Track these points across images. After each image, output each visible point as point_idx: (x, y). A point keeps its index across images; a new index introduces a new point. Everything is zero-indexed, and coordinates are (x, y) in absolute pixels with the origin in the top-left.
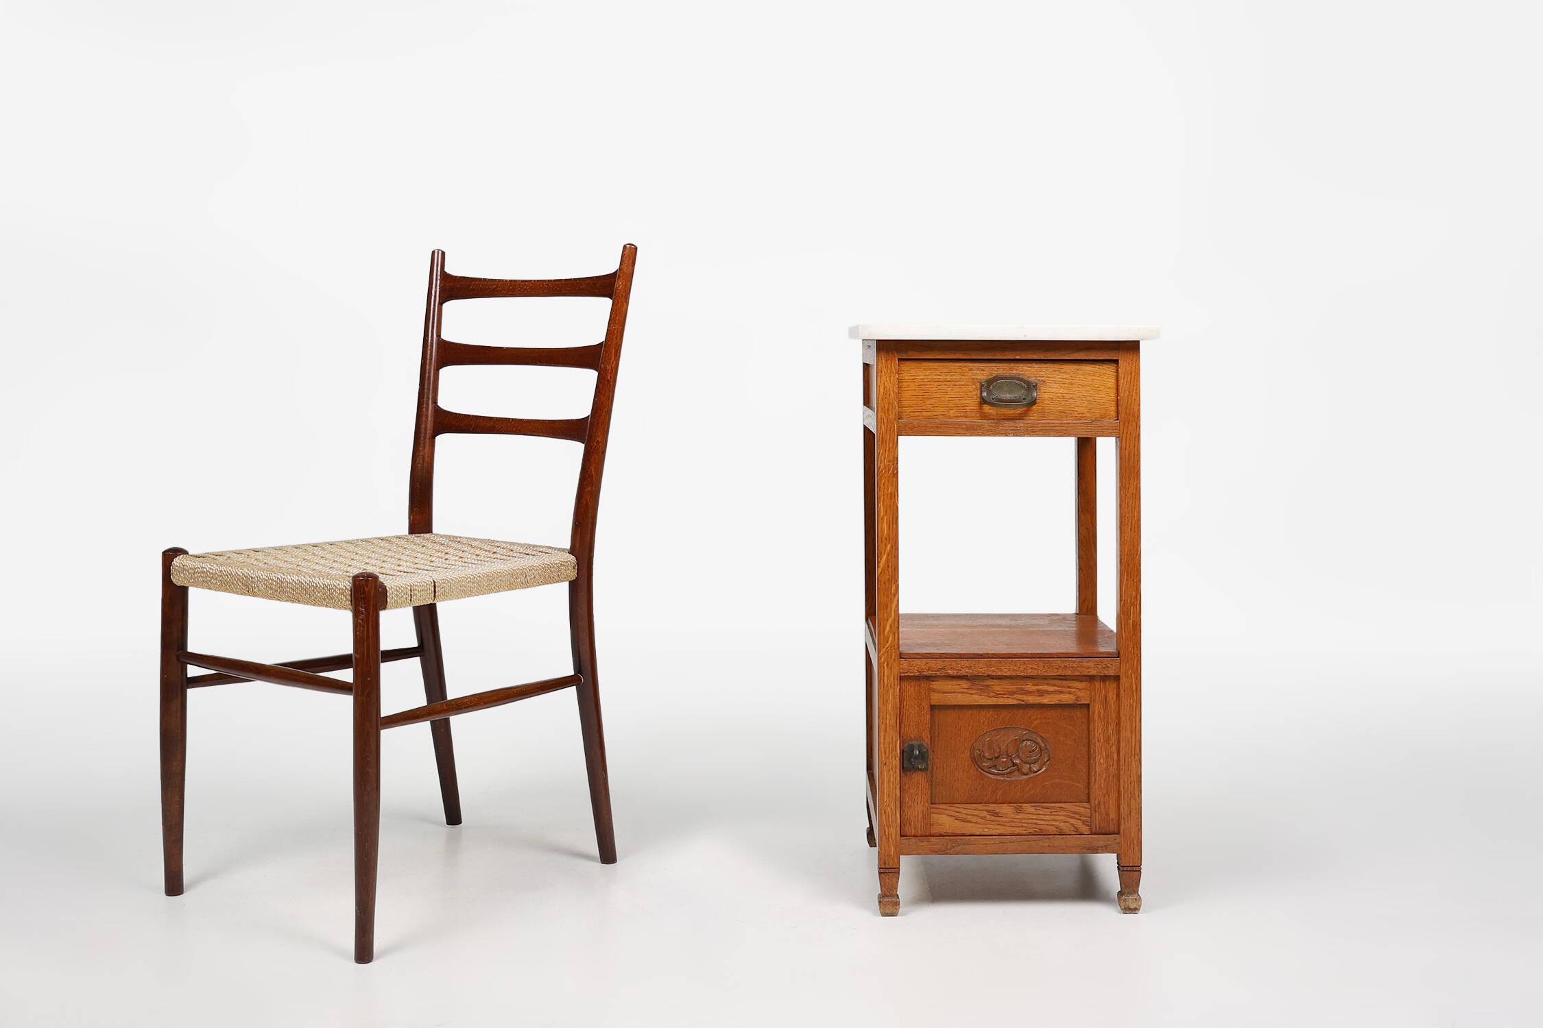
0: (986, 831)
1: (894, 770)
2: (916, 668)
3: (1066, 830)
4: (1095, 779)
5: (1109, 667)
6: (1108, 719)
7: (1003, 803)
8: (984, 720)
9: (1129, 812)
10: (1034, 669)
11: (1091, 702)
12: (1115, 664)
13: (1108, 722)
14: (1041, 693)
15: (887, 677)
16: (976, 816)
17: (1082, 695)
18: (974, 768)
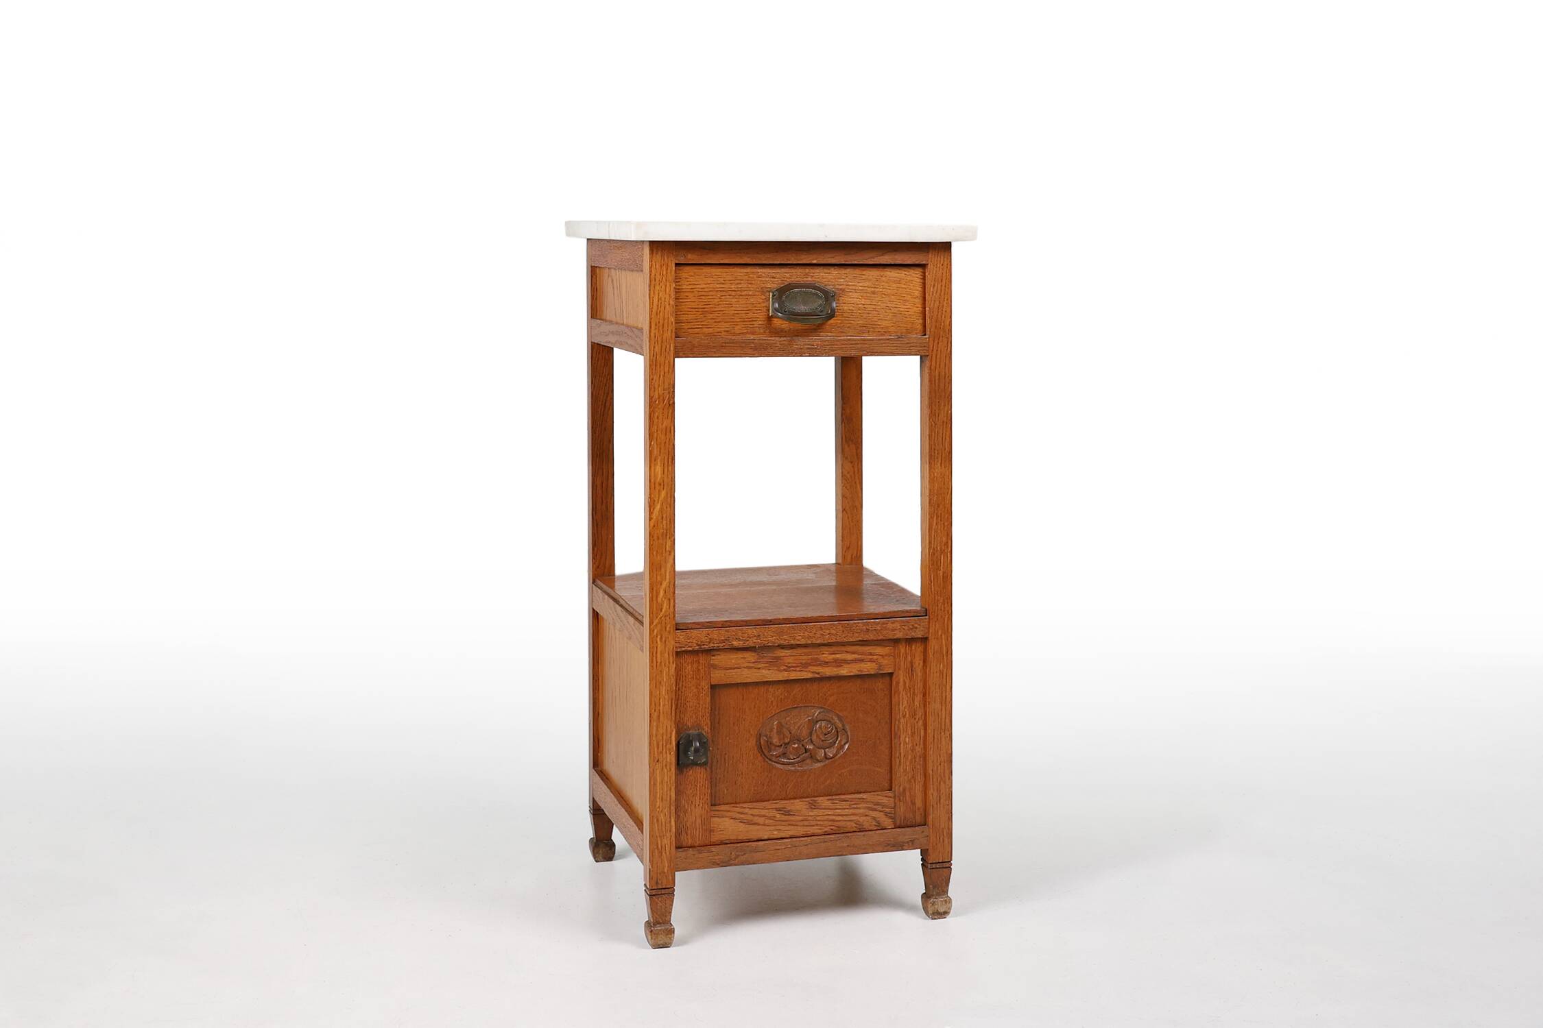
0: (776, 834)
1: (668, 768)
2: (695, 640)
3: (866, 826)
4: (900, 762)
5: (916, 628)
6: (914, 689)
7: (795, 798)
8: (773, 699)
9: (938, 798)
10: (833, 634)
11: (895, 670)
12: (922, 624)
13: (914, 693)
14: (839, 663)
15: (661, 654)
16: (764, 816)
17: (885, 662)
18: (760, 758)
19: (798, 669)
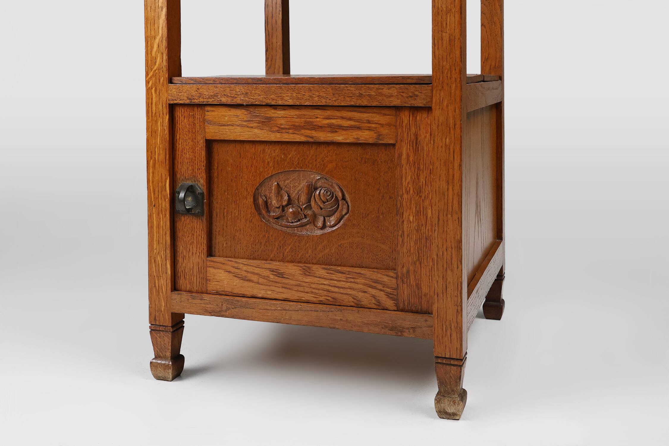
0: (270, 294)
1: (163, 213)
2: (185, 95)
3: (365, 302)
4: (403, 241)
5: (417, 96)
6: (419, 164)
7: (292, 262)
8: (269, 160)
9: (444, 286)
10: (322, 97)
11: (397, 141)
12: (424, 92)
13: (419, 168)
14: (334, 129)
15: (156, 105)
16: (257, 274)
17: (385, 131)
18: (257, 217)
19: (291, 131)
